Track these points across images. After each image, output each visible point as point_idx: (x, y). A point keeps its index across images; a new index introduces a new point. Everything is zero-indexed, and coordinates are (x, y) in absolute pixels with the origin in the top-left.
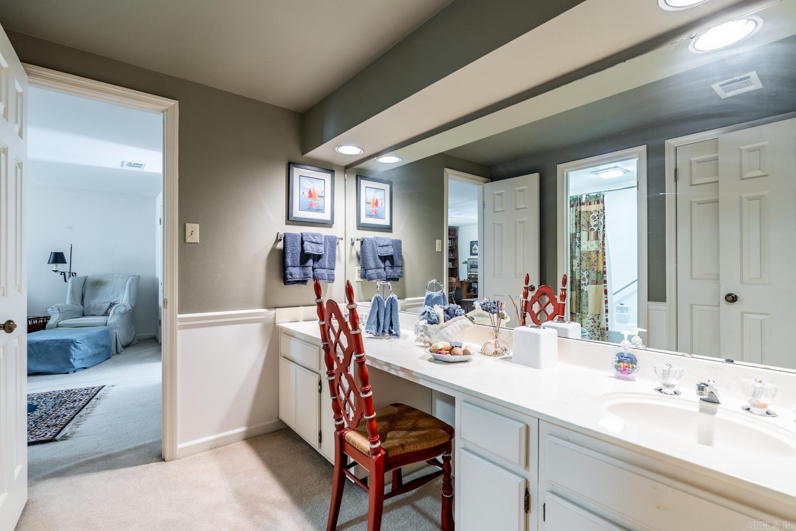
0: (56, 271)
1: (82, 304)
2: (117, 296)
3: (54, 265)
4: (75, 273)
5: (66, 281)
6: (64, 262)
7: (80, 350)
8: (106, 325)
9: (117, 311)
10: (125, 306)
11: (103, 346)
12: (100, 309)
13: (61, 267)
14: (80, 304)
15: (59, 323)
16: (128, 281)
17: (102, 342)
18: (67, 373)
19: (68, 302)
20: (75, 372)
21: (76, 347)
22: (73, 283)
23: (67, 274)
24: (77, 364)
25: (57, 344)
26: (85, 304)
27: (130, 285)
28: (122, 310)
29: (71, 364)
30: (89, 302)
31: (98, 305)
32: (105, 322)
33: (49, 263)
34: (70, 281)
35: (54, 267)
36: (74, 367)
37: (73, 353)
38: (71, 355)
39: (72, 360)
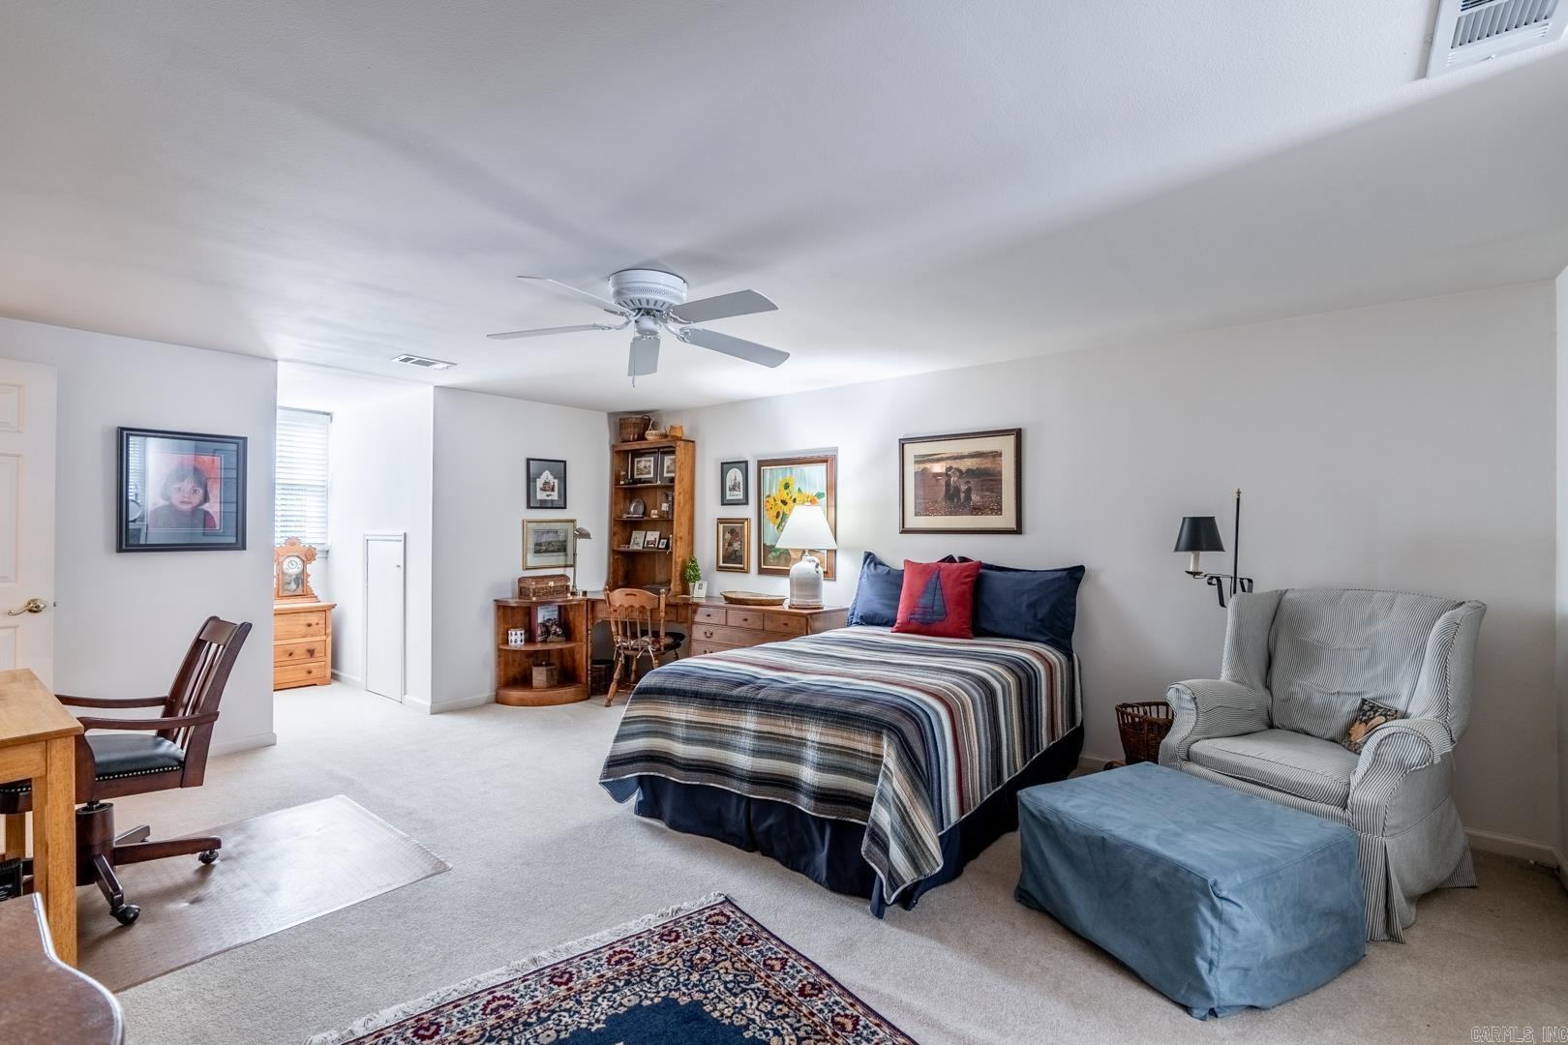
0: (1194, 574)
1: (1268, 686)
2: (1389, 676)
3: (1191, 555)
4: (1250, 581)
5: (1222, 604)
6: (1216, 545)
7: (1234, 930)
8: (1345, 807)
9: (1390, 754)
10: (1427, 742)
11: (1327, 914)
12: (1326, 712)
13: (1210, 562)
14: (1260, 686)
15: (1195, 748)
16: (1439, 624)
17: (1328, 899)
18: (1187, 1009)
19: (1225, 675)
20: (1213, 1013)
21: (1214, 909)
22: (1238, 614)
23: (1227, 584)
24: (1222, 985)
25: (1155, 873)
26: (1275, 688)
27: (1445, 647)
28: (1415, 754)
29: (1199, 978)
30: (1290, 683)
31: (1318, 699)
32: (1340, 790)
33: (1177, 550)
34: (1231, 602)
35: (1189, 560)
36: (1208, 996)
37: (1207, 937)
38: (1200, 942)
39: (1203, 966)
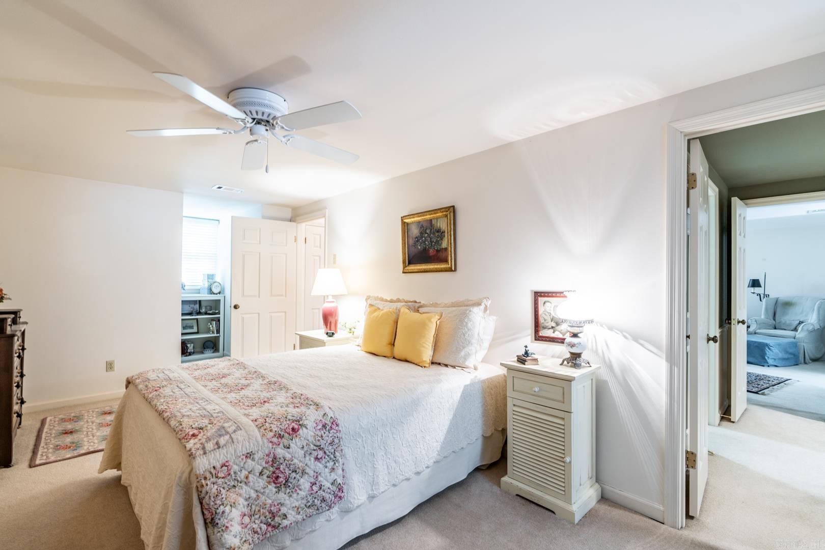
0: (753, 293)
1: (774, 320)
2: (806, 316)
3: (752, 288)
4: (768, 295)
5: (761, 301)
6: (759, 286)
7: (772, 351)
8: (795, 338)
9: (805, 328)
10: (814, 325)
11: (791, 354)
12: (790, 325)
13: (757, 290)
14: (772, 320)
15: (757, 331)
16: (817, 303)
17: (791, 351)
18: (763, 366)
19: (763, 317)
20: (768, 366)
21: (769, 349)
22: (767, 303)
23: (762, 296)
24: (770, 362)
25: (756, 344)
26: (776, 320)
27: (819, 308)
28: (811, 328)
29: (766, 360)
30: (780, 319)
31: (788, 322)
32: (794, 336)
33: (748, 287)
34: (764, 301)
35: (752, 289)
36: (768, 363)
37: (767, 353)
38: (766, 354)
39: (767, 358)
